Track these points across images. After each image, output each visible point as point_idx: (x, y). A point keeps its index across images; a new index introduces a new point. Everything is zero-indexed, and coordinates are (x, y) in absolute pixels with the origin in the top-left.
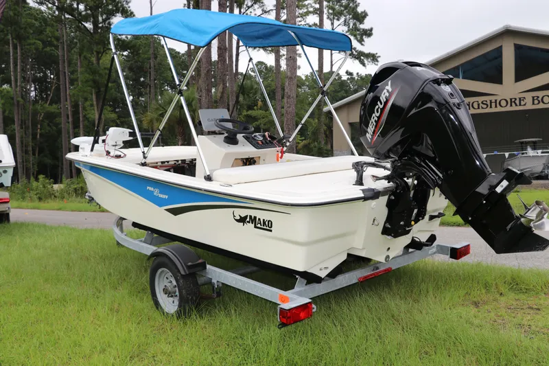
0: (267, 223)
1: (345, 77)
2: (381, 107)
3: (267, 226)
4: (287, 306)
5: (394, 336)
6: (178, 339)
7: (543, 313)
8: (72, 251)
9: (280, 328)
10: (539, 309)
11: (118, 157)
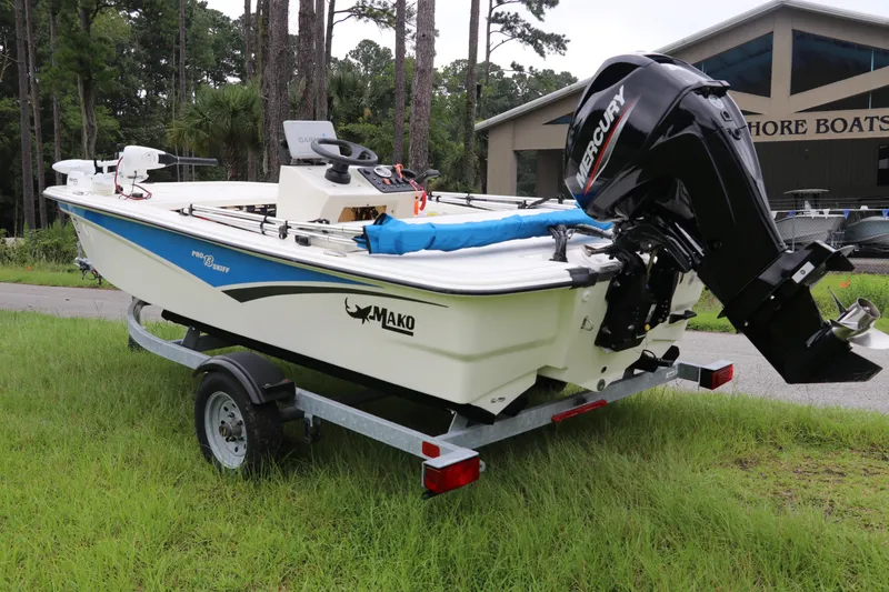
0: (405, 321)
1: (509, 74)
2: (605, 129)
3: (405, 326)
4: (438, 462)
5: (615, 515)
6: (247, 513)
7: (851, 481)
8: (50, 356)
9: (425, 499)
10: (842, 474)
11: (138, 197)
